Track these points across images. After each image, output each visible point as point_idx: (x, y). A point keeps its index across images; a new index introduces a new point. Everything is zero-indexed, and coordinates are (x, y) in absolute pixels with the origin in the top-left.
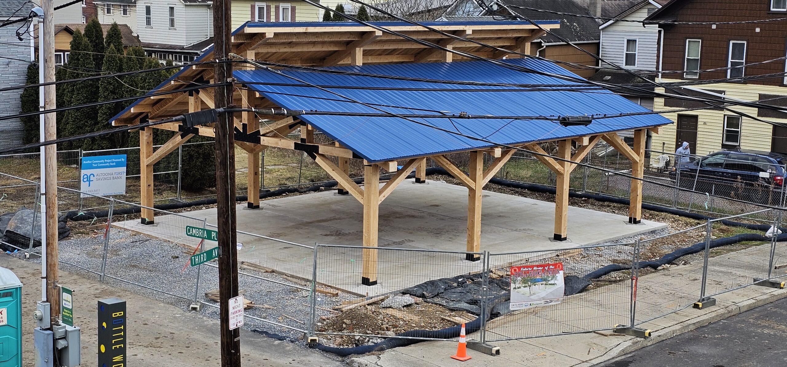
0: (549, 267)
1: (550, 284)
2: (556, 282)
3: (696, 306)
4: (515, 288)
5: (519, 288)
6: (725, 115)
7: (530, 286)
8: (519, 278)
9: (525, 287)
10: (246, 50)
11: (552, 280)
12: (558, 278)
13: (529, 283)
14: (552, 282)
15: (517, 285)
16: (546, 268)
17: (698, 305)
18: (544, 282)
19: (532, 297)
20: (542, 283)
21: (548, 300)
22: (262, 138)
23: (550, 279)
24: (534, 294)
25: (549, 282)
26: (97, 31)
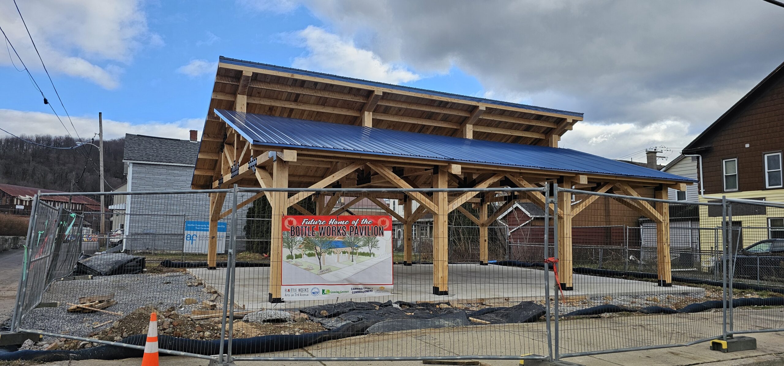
0: (360, 222)
1: (363, 254)
2: (373, 250)
3: (716, 347)
4: (290, 257)
5: (299, 256)
6: (768, 218)
7: (319, 254)
8: (299, 238)
9: (310, 255)
11: (364, 245)
12: (379, 244)
13: (318, 249)
14: (366, 249)
15: (295, 252)
16: (353, 222)
17: (720, 344)
18: (349, 249)
19: (324, 276)
20: (344, 249)
21: (360, 286)
23: (361, 243)
24: (328, 270)
25: (360, 250)
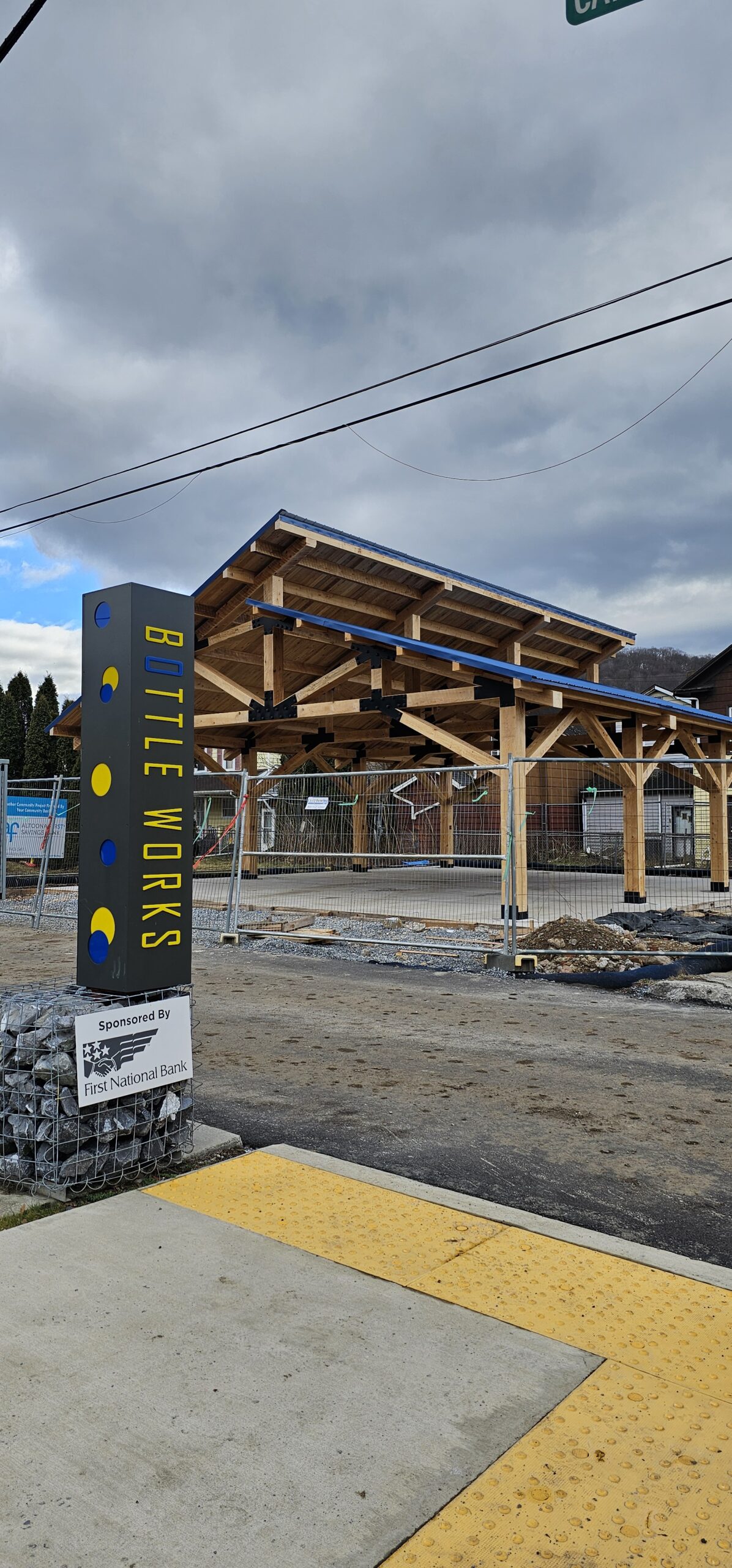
10: (270, 575)
22: (299, 707)
26: (24, 688)
